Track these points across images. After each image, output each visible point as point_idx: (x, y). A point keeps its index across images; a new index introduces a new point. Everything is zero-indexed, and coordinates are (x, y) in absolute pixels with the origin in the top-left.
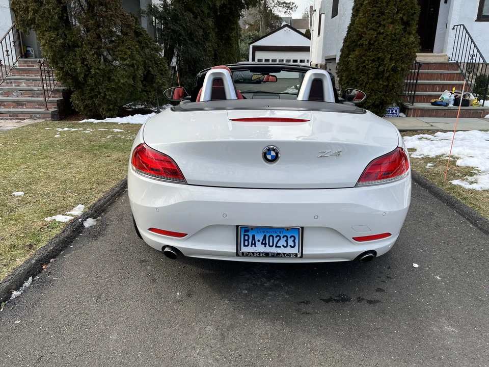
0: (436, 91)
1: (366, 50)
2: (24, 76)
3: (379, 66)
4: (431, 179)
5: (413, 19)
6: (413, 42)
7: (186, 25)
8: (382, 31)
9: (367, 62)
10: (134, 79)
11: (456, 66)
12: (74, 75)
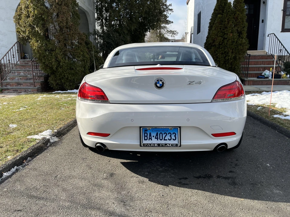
0: (261, 71)
1: (217, 48)
2: (22, 69)
3: (226, 57)
4: (261, 115)
5: (244, 30)
6: (245, 43)
7: (115, 39)
8: (226, 37)
9: (218, 54)
10: (84, 67)
11: (271, 57)
12: (51, 66)
